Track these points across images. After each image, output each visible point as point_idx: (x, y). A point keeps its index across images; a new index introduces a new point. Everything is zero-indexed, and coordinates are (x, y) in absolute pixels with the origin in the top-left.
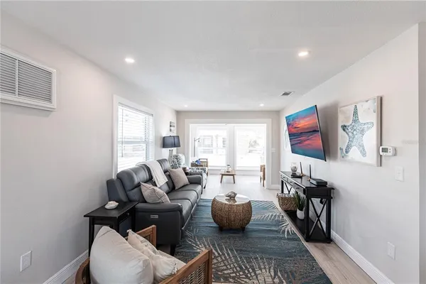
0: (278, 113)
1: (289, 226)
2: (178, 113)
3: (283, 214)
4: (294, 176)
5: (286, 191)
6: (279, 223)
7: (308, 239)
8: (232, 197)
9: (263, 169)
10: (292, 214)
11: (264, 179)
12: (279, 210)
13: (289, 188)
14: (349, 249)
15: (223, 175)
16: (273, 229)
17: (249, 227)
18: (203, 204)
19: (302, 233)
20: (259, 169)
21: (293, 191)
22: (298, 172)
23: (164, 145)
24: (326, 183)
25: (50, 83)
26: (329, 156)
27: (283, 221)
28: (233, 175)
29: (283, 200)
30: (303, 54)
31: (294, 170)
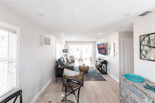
0: (95, 42)
1: (98, 71)
2: (66, 42)
3: (97, 69)
4: (99, 59)
5: (97, 64)
6: (95, 71)
7: (102, 74)
8: (84, 65)
9: (91, 58)
10: (99, 69)
11: (91, 61)
12: (95, 68)
13: (98, 62)
14: (110, 75)
15: (79, 60)
16: (94, 72)
17: (88, 72)
18: (75, 68)
19: (101, 72)
20: (90, 58)
21: (99, 63)
22: (100, 59)
23: (64, 52)
24: (106, 61)
25: (50, 41)
26: (107, 54)
27: (96, 71)
28: (82, 60)
29: (96, 66)
30: (100, 34)
31: (99, 58)
